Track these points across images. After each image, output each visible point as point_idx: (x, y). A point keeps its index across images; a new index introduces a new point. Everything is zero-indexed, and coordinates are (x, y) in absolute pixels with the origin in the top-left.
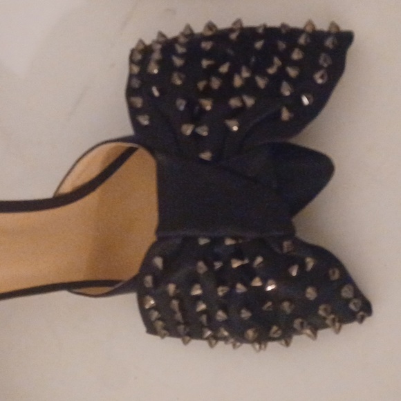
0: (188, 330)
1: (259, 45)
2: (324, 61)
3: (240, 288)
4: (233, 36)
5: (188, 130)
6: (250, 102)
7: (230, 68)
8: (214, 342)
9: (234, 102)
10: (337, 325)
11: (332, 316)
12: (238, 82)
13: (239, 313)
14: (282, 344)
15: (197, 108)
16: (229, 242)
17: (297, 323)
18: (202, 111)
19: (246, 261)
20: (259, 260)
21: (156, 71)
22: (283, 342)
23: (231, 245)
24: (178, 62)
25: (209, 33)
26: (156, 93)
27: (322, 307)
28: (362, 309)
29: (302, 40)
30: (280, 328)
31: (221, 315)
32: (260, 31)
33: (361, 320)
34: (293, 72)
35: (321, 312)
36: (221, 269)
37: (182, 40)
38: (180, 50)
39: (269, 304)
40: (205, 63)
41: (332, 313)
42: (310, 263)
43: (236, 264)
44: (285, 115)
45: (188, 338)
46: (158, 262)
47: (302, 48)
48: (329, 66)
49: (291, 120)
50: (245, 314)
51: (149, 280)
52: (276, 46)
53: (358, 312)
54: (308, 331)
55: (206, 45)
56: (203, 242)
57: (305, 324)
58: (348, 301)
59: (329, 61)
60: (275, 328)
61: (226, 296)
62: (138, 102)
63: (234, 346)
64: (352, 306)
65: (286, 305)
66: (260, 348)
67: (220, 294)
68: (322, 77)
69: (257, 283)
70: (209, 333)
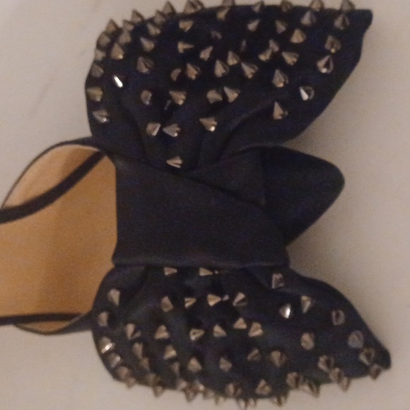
0: (159, 379)
1: (252, 26)
2: (332, 45)
3: (218, 331)
4: (222, 15)
5: (154, 129)
6: (232, 95)
7: (212, 53)
8: (191, 394)
9: (213, 96)
10: (345, 380)
11: (337, 370)
12: (219, 70)
13: (218, 363)
14: (273, 402)
15: (169, 102)
16: (203, 272)
17: (291, 377)
18: (174, 106)
19: (226, 298)
20: (241, 296)
21: (121, 57)
22: (276, 400)
23: (206, 277)
24: (148, 45)
25: (192, 11)
26: (120, 84)
27: (322, 359)
28: (376, 361)
29: (306, 20)
30: (268, 383)
31: (194, 364)
32: (257, 9)
33: (376, 375)
34: (290, 59)
35: (322, 366)
36: (193, 307)
37: (159, 20)
38: (154, 31)
39: (256, 351)
40: (181, 47)
41: (336, 365)
42: (307, 303)
43: (213, 301)
44: (278, 112)
45: (159, 389)
46: (115, 295)
47: (304, 29)
48: (338, 52)
49: (285, 118)
50: (225, 365)
51: (104, 317)
52: (275, 28)
53: (372, 365)
54: (306, 388)
55: (186, 25)
56: (168, 271)
57: (301, 379)
58: (357, 352)
59: (338, 46)
60: (262, 383)
61: (200, 341)
62: (98, 94)
63: (217, 401)
64: (363, 358)
65: (276, 356)
66: (246, 405)
67: (193, 338)
68: (327, 65)
69: (240, 324)
70: (183, 384)
